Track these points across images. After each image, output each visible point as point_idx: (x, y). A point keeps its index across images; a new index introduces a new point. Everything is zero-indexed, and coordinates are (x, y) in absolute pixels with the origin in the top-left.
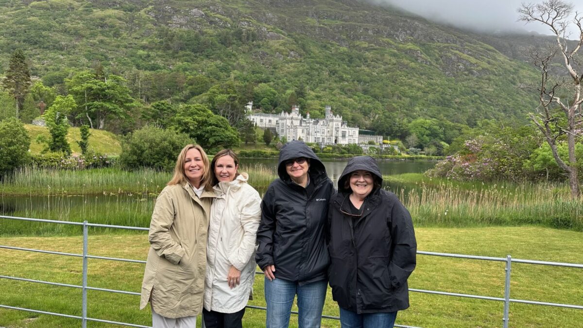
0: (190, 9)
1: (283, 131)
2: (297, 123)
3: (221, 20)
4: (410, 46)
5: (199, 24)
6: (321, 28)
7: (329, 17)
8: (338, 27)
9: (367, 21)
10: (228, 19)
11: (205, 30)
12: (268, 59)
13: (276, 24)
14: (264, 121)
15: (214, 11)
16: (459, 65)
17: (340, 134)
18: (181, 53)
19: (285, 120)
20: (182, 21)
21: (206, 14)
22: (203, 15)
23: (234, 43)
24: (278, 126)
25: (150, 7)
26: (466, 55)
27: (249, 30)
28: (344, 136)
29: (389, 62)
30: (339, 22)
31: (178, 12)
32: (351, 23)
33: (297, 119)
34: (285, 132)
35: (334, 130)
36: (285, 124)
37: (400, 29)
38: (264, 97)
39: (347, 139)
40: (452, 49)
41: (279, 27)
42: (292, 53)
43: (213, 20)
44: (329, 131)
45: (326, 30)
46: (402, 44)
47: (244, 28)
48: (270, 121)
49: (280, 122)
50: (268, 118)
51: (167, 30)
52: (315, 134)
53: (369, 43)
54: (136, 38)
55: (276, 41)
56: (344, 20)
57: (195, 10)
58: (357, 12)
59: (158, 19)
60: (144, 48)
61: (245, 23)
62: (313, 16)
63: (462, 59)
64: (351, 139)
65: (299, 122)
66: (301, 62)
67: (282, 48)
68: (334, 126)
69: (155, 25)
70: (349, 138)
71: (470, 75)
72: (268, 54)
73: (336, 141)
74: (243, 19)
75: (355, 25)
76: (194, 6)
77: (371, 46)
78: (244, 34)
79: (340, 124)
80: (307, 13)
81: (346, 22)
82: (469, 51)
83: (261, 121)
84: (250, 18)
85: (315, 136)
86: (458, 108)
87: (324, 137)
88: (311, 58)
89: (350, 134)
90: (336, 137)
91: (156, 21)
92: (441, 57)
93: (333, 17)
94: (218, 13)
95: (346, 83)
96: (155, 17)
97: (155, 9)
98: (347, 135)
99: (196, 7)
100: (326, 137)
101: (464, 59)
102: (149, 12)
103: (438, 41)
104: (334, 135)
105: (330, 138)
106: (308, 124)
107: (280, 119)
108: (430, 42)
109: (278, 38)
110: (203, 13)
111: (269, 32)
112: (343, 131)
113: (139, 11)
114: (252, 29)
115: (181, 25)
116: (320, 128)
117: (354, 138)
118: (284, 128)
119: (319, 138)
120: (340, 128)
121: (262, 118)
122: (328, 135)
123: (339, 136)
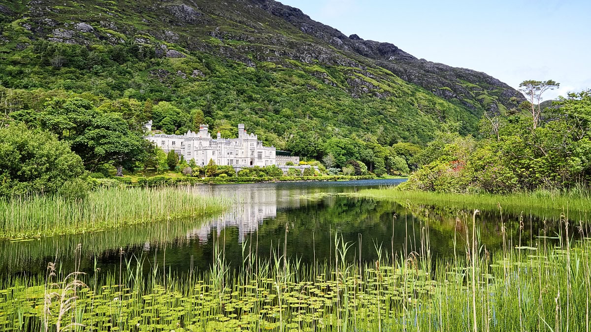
0: (76, 23)
1: (189, 154)
2: (206, 144)
3: (114, 36)
4: (316, 68)
5: (87, 39)
6: (226, 49)
7: (233, 38)
8: (243, 48)
9: (272, 44)
10: (122, 35)
11: (94, 46)
12: (169, 78)
13: (176, 41)
14: (166, 143)
15: (105, 26)
16: (364, 87)
17: (256, 155)
18: (63, 70)
19: (192, 141)
20: (65, 35)
21: (95, 29)
22: (92, 30)
23: (129, 60)
24: (184, 148)
25: (26, 19)
26: (368, 78)
27: (147, 47)
28: (260, 157)
29: (297, 83)
30: (244, 43)
31: (61, 25)
32: (256, 44)
33: (205, 139)
34: (192, 154)
35: (249, 151)
36: (192, 146)
37: (305, 52)
38: (166, 117)
39: (264, 160)
40: (355, 72)
41: (180, 45)
42: (196, 71)
43: (104, 35)
44: (243, 152)
45: (231, 50)
46: (308, 66)
47: (141, 45)
48: (174, 143)
49: (186, 143)
50: (171, 140)
51: (46, 45)
52: (228, 156)
53: (276, 64)
54: (5, 52)
55: (177, 59)
56: (249, 42)
57: (82, 24)
58: (261, 34)
60: (15, 63)
61: (142, 40)
62: (216, 36)
63: (365, 81)
64: (268, 161)
65: (208, 143)
66: (205, 80)
67: (184, 66)
68: (249, 147)
69: (31, 38)
70: (266, 159)
71: (374, 96)
72: (168, 72)
73: (251, 163)
74: (140, 35)
75: (261, 47)
76: (80, 20)
77: (279, 67)
78: (140, 51)
79: (255, 144)
80: (210, 33)
81: (251, 43)
82: (371, 74)
83: (163, 143)
84: (148, 35)
85: (228, 158)
86: (367, 128)
87: (238, 159)
88: (216, 77)
89: (267, 155)
90: (252, 159)
91: (33, 34)
92: (346, 80)
93: (238, 38)
94: (110, 29)
95: (256, 103)
96: (31, 30)
97: (31, 20)
98: (263, 156)
99: (84, 21)
100: (240, 159)
101: (367, 82)
102: (23, 23)
103: (342, 65)
104: (249, 156)
105: (245, 160)
106: (220, 145)
107: (185, 140)
108: (334, 65)
109: (180, 56)
110: (92, 28)
111: (169, 49)
112: (258, 152)
113: (11, 22)
114: (150, 46)
115: (65, 39)
116: (233, 149)
117: (271, 160)
118: (191, 151)
119: (232, 160)
120: (256, 149)
121: (164, 139)
122: (242, 157)
123: (255, 157)
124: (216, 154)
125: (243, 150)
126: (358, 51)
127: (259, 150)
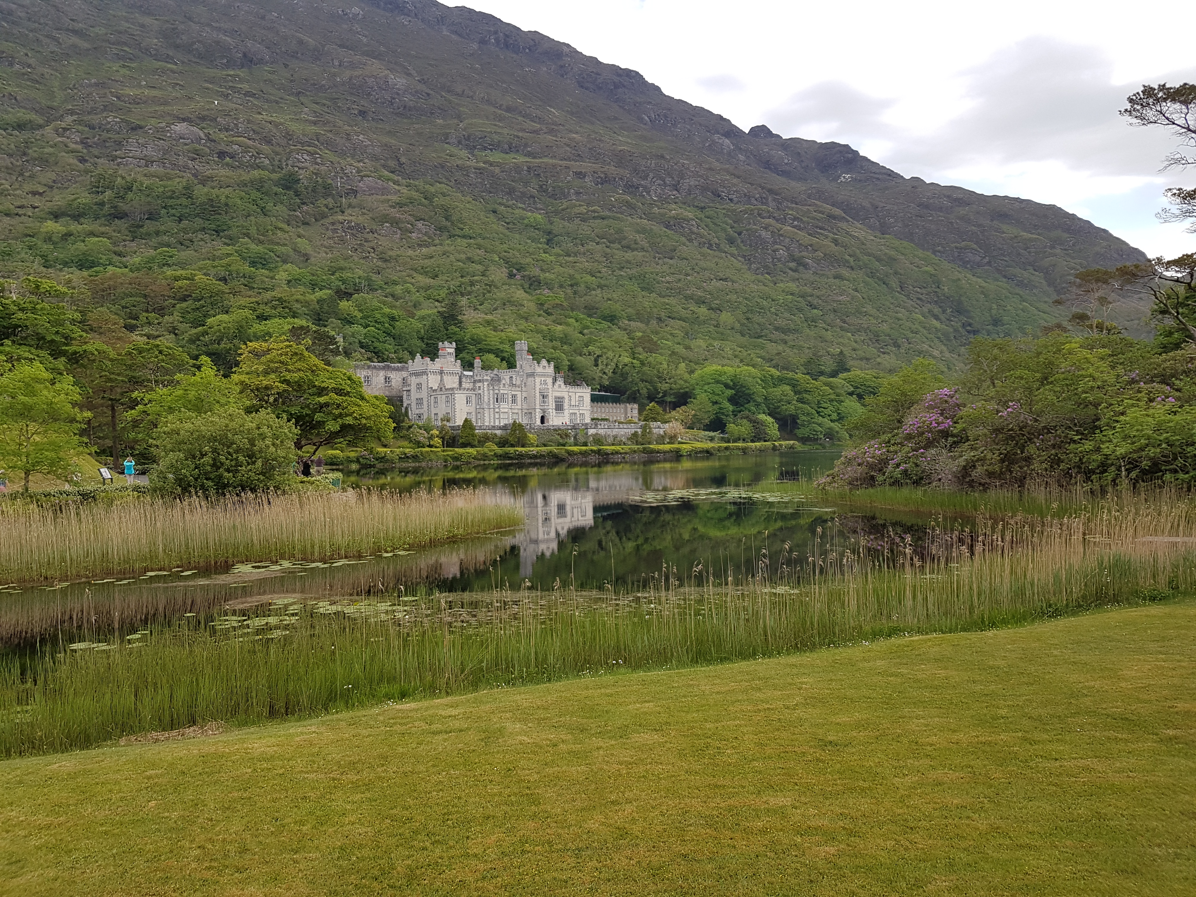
0: (169, 125)
1: (420, 401)
2: (451, 382)
3: (246, 149)
4: (675, 210)
5: (193, 159)
6: (480, 171)
7: (495, 146)
8: (517, 168)
9: (579, 157)
10: (265, 148)
11: (209, 172)
12: (367, 241)
13: (375, 158)
14: (374, 381)
15: (227, 129)
16: (778, 250)
17: (551, 404)
18: (149, 226)
19: (425, 377)
20: (150, 151)
21: (208, 135)
22: (201, 138)
24: (409, 391)
25: (69, 119)
26: (789, 228)
27: (316, 173)
28: (559, 407)
29: (633, 246)
30: (521, 159)
31: (140, 131)
32: (545, 160)
33: (451, 373)
34: (425, 403)
35: (538, 394)
36: (424, 387)
37: (651, 175)
38: (369, 326)
39: (566, 412)
40: (759, 215)
41: (384, 166)
42: (420, 224)
43: (229, 149)
44: (525, 397)
45: (493, 174)
46: (657, 206)
47: (303, 168)
48: (387, 379)
49: (414, 380)
50: (382, 373)
51: (114, 174)
52: (496, 405)
53: (588, 204)
54: (34, 193)
55: (381, 198)
56: (529, 154)
57: (180, 128)
58: (556, 136)
59: (87, 146)
60: (56, 216)
61: (305, 156)
62: (460, 142)
63: (782, 235)
64: (575, 414)
65: (456, 379)
67: (396, 213)
68: (538, 387)
69: (83, 160)
70: (571, 411)
71: (800, 269)
73: (543, 419)
74: (299, 147)
75: (554, 166)
76: (178, 118)
77: (594, 211)
78: (304, 182)
79: (550, 381)
80: (447, 136)
81: (535, 158)
82: (795, 219)
83: (367, 379)
84: (316, 146)
85: (497, 410)
87: (516, 411)
88: (464, 237)
89: (573, 403)
90: (544, 411)
91: (85, 151)
92: (740, 234)
93: (506, 146)
94: (238, 135)
96: (82, 142)
97: (80, 122)
98: (566, 406)
99: (184, 120)
100: (520, 411)
101: (785, 237)
102: (65, 129)
103: (731, 200)
104: (538, 406)
105: (530, 413)
106: (479, 384)
107: (411, 374)
108: (713, 202)
109: (384, 191)
110: (201, 134)
111: (362, 177)
112: (556, 397)
113: (40, 126)
114: (323, 170)
115: (149, 162)
116: (505, 392)
117: (581, 412)
118: (424, 395)
119: (504, 413)
120: (550, 390)
121: (369, 372)
122: (524, 407)
123: (550, 407)
124: (474, 402)
125: (524, 394)
126: (768, 164)
127: (558, 394)
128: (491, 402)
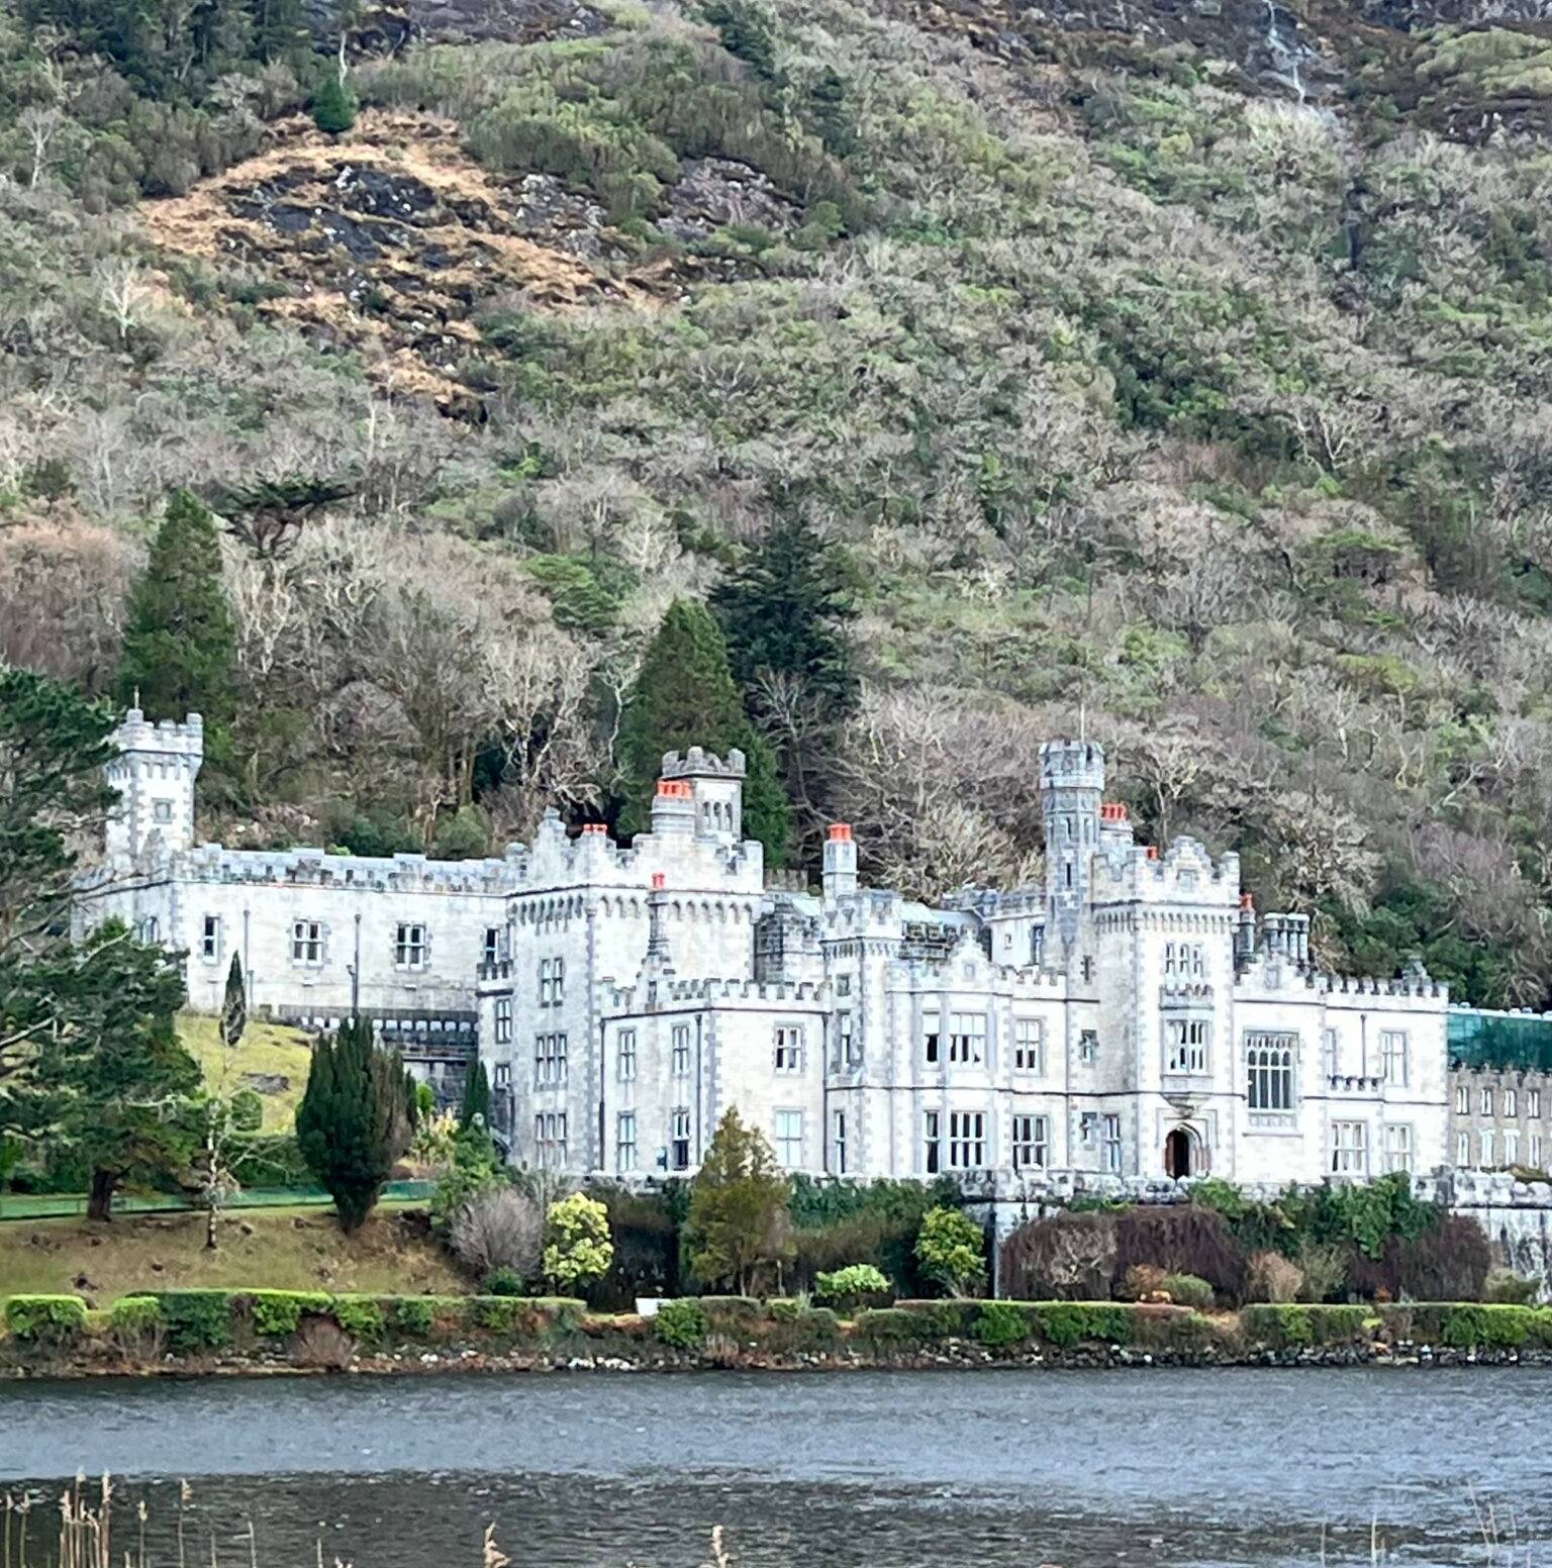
2: (712, 951)
14: (338, 946)
17: (1222, 1063)
19: (578, 925)
24: (505, 995)
28: (1269, 1089)
35: (1150, 1018)
39: (1309, 1117)
44: (1088, 1035)
48: (409, 940)
49: (526, 940)
52: (929, 1074)
65: (740, 935)
68: (1152, 978)
70: (1336, 1113)
73: (1178, 1150)
79: (1217, 949)
83: (308, 941)
85: (931, 1100)
87: (1032, 1107)
89: (1350, 1067)
90: (1184, 1106)
98: (1307, 1078)
100: (1056, 1109)
104: (1149, 1078)
105: (1112, 1119)
106: (844, 964)
107: (518, 912)
112: (1251, 1034)
116: (979, 1003)
117: (1393, 1114)
118: (572, 1019)
119: (973, 1123)
120: (1220, 998)
121: (313, 902)
122: (1078, 1085)
123: (1220, 1084)
124: (813, 1055)
125: (1084, 1017)
127: (1265, 1018)
128: (903, 1055)
